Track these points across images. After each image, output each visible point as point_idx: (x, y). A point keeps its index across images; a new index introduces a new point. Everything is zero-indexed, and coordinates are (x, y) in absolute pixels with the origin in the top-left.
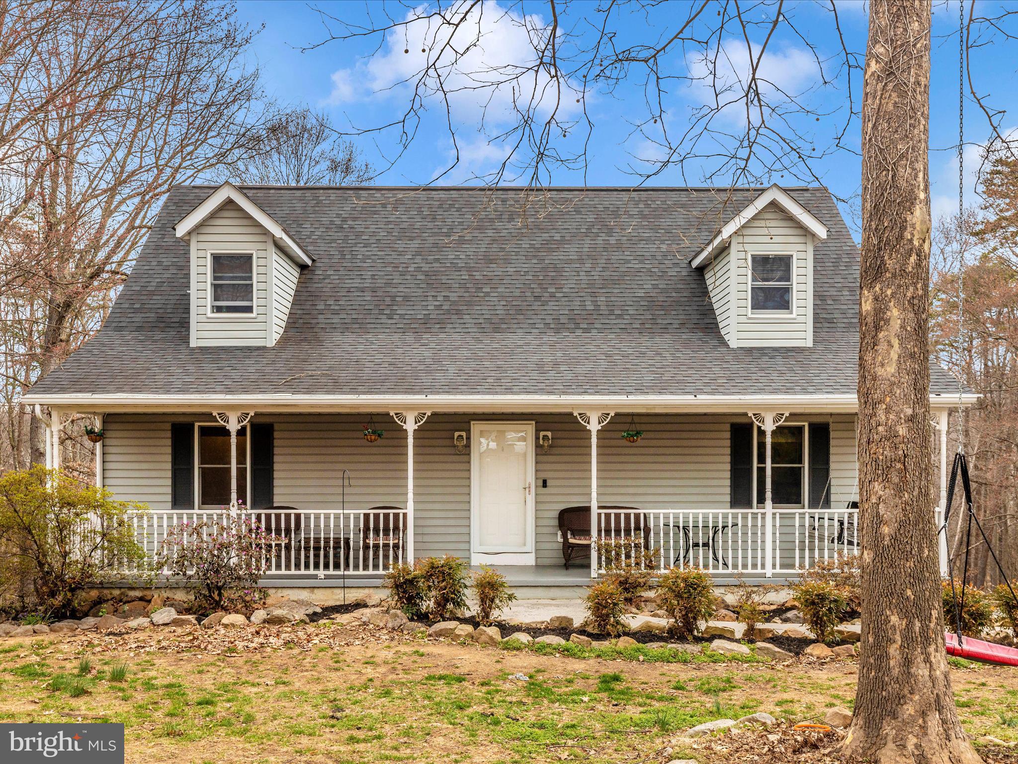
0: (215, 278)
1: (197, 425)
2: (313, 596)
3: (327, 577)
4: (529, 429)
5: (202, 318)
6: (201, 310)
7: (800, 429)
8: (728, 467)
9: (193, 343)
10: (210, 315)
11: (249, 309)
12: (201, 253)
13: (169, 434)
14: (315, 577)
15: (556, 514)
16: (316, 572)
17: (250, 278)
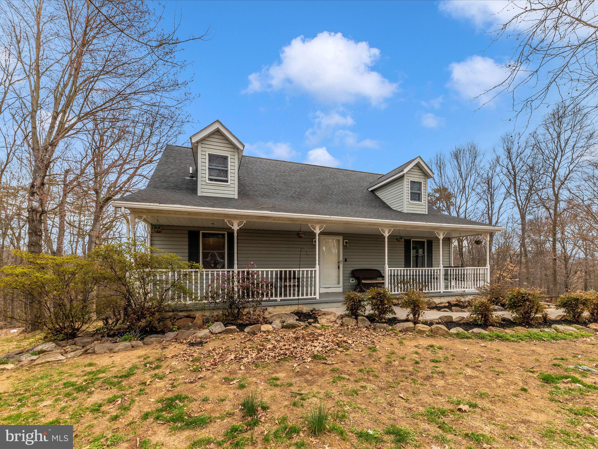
0: (209, 165)
1: (201, 232)
2: (275, 310)
3: (281, 300)
4: (341, 238)
5: (204, 183)
6: (204, 179)
7: (424, 242)
8: (404, 255)
9: (199, 194)
10: (207, 182)
11: (227, 181)
12: (204, 153)
13: (187, 236)
14: (276, 301)
15: (349, 272)
16: (276, 298)
17: (227, 167)
